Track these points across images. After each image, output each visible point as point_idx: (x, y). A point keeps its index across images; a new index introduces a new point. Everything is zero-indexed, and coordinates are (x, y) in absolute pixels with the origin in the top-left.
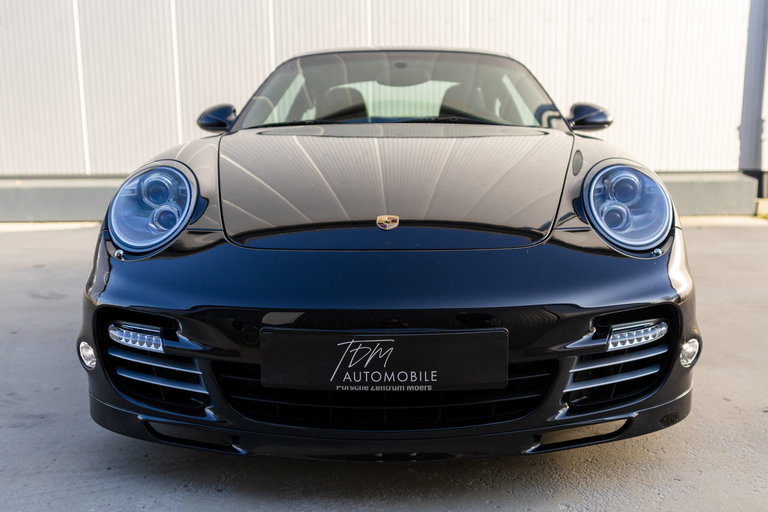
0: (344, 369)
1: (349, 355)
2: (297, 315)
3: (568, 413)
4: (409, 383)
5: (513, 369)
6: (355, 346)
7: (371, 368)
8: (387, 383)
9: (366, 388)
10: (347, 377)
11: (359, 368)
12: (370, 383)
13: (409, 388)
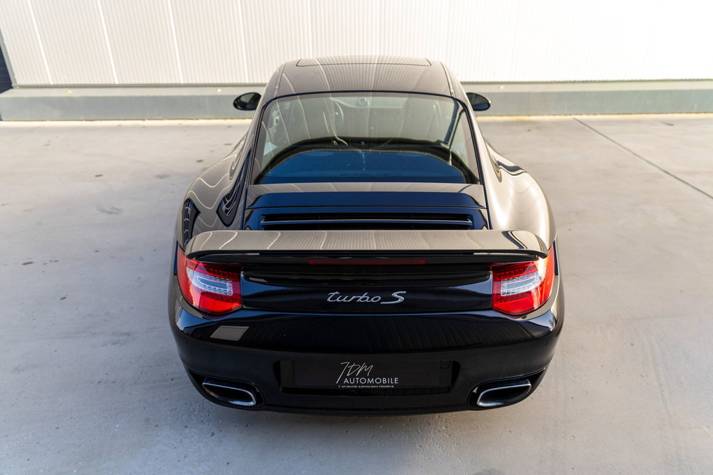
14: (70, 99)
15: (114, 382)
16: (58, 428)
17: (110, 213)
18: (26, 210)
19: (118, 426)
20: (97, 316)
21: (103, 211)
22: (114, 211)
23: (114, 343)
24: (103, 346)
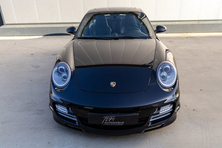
0: (105, 121)
1: (106, 119)
2: (93, 108)
3: (151, 124)
4: (118, 124)
5: (139, 122)
6: (107, 118)
7: (110, 121)
8: (114, 124)
9: (109, 125)
10: (105, 123)
11: (108, 121)
12: (110, 124)
13: (118, 125)
14: (23, 28)
15: (37, 128)
16: (16, 145)
17: (36, 67)
18: (7, 66)
19: (38, 145)
20: (31, 104)
21: (34, 67)
22: (37, 67)
23: (37, 114)
24: (33, 115)
